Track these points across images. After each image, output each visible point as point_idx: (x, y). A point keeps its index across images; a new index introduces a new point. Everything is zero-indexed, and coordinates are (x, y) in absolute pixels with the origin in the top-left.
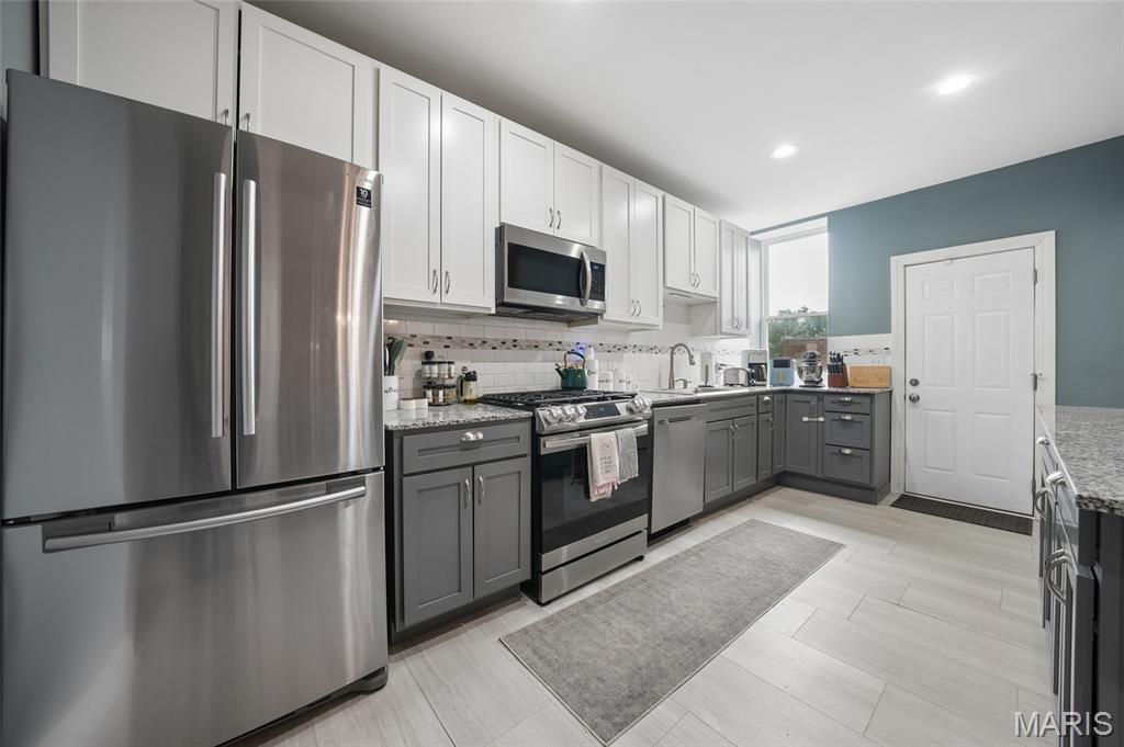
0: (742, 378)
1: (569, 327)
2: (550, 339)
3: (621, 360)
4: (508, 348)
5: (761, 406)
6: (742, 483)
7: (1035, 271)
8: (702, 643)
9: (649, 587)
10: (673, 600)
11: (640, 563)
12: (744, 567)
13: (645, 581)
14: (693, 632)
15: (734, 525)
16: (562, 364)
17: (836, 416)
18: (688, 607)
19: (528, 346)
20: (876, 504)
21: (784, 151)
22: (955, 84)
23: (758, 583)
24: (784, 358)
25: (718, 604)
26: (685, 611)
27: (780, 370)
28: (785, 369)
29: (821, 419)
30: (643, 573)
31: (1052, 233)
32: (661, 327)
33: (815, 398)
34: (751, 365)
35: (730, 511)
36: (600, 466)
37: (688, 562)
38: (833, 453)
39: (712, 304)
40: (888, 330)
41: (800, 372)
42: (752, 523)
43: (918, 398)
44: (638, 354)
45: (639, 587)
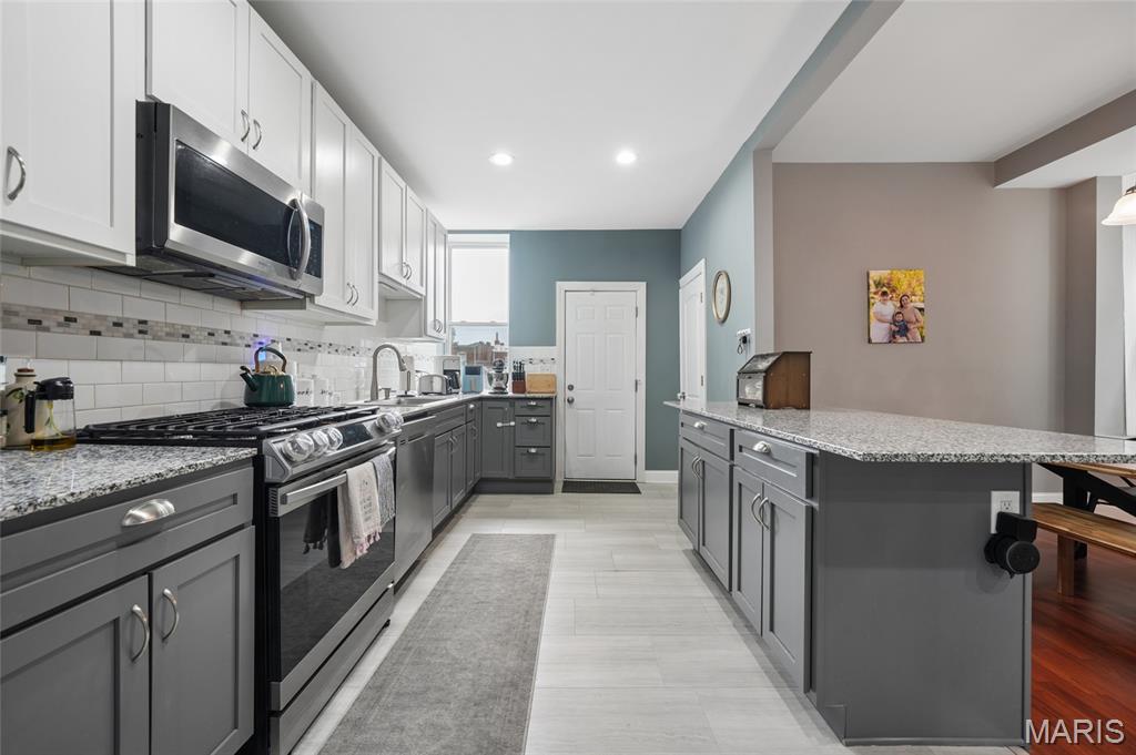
0: (438, 385)
1: (243, 308)
2: (212, 326)
3: (313, 363)
4: (128, 336)
5: (469, 415)
6: (457, 499)
7: (637, 309)
8: (514, 685)
9: (419, 652)
10: (455, 653)
11: (388, 630)
12: (497, 586)
13: (410, 649)
14: (499, 680)
15: (461, 546)
16: (251, 367)
17: (524, 420)
18: (475, 654)
19: (168, 334)
20: (553, 493)
21: (502, 159)
22: (626, 157)
23: (518, 596)
24: (475, 365)
25: (500, 635)
26: (474, 660)
27: (472, 377)
28: (476, 376)
29: (513, 423)
30: (400, 639)
31: (644, 284)
32: (374, 324)
33: (508, 404)
34: (445, 372)
35: (448, 532)
36: (360, 513)
37: (442, 603)
38: (522, 454)
39: (417, 302)
40: (553, 344)
41: (490, 379)
42: (475, 539)
43: (573, 400)
44: (333, 357)
45: (407, 660)
